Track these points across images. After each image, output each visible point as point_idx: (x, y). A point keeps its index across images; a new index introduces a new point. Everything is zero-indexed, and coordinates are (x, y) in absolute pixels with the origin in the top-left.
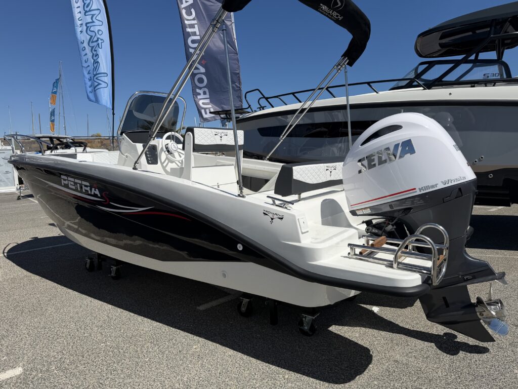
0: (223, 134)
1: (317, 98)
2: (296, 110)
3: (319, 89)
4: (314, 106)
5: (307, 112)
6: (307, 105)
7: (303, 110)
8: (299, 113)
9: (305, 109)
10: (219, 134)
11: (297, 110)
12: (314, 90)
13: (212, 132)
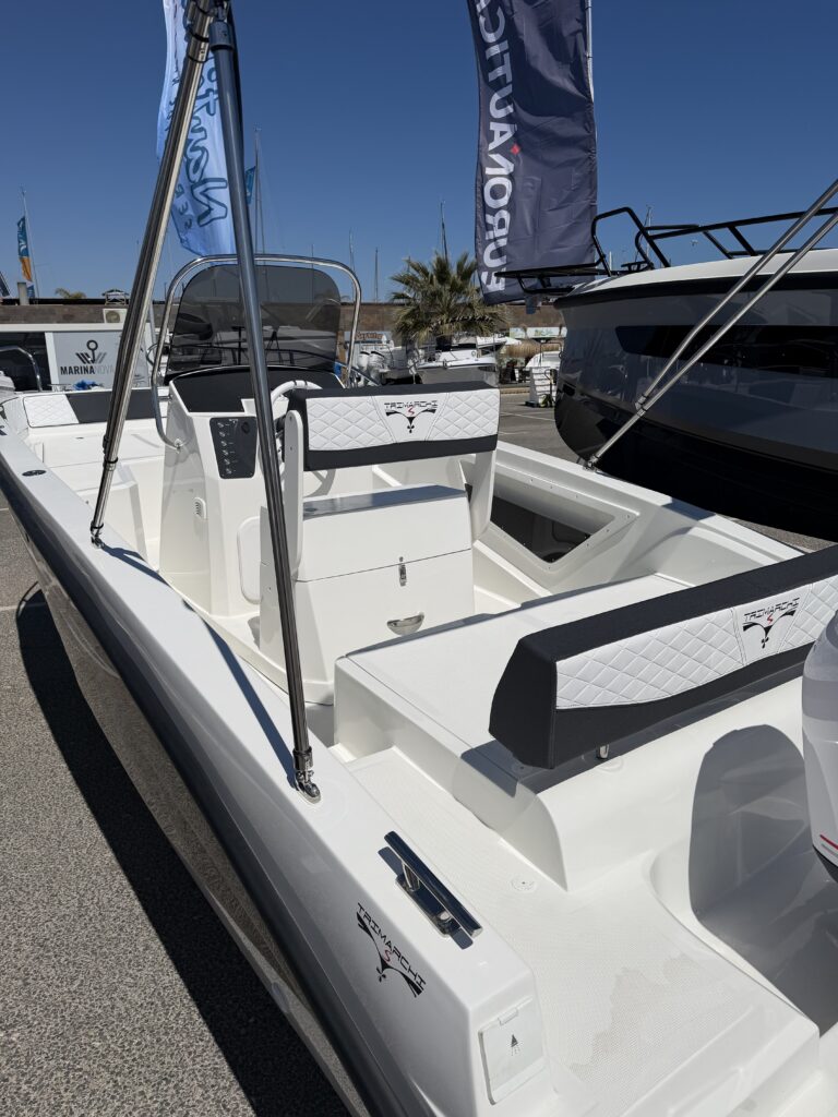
0: (417, 410)
1: (811, 244)
2: (733, 281)
3: (821, 212)
4: (799, 269)
5: (772, 289)
6: (774, 265)
7: (756, 283)
8: (743, 290)
9: (767, 278)
10: (405, 411)
11: (736, 280)
12: (799, 215)
13: (376, 406)
